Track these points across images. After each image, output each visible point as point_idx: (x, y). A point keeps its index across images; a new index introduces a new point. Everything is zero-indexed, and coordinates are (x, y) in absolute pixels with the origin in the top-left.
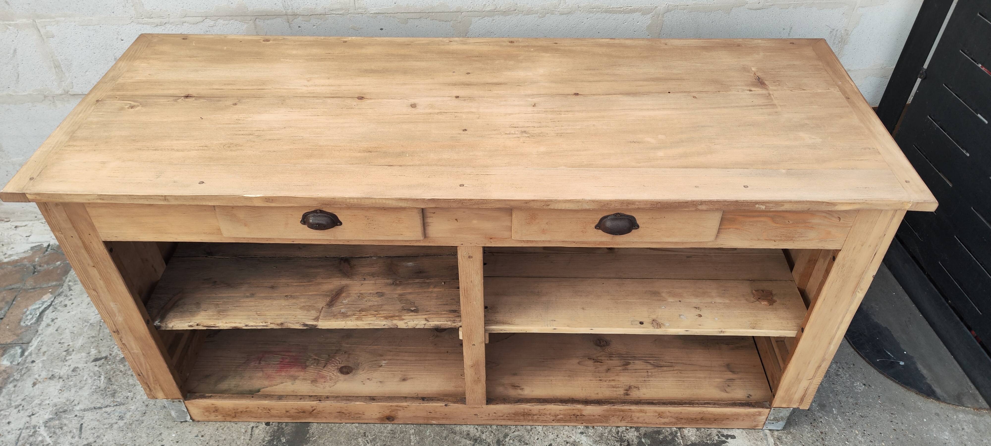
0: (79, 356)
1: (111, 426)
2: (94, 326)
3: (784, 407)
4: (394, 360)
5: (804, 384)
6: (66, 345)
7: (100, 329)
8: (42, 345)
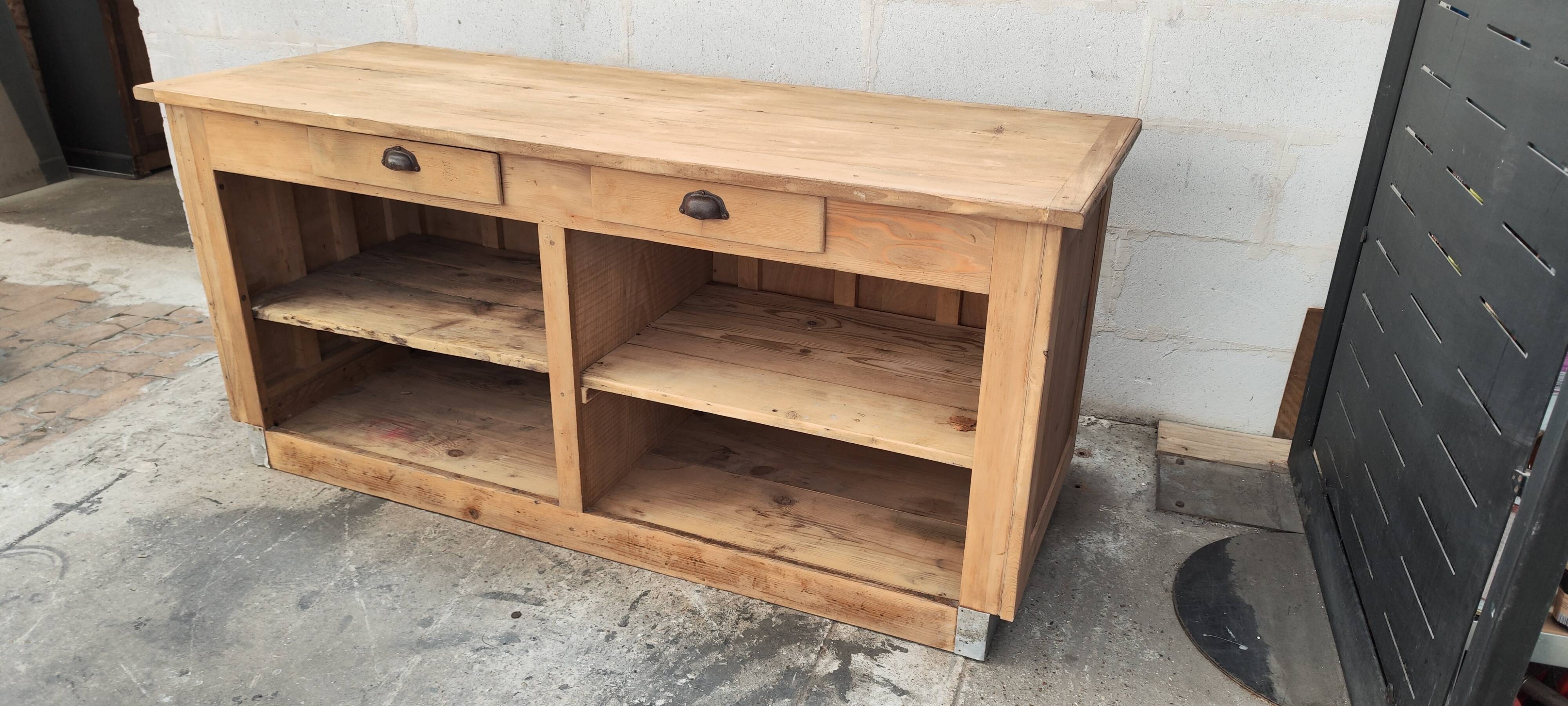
1: (191, 451)
3: (977, 609)
4: (517, 457)
5: (996, 562)
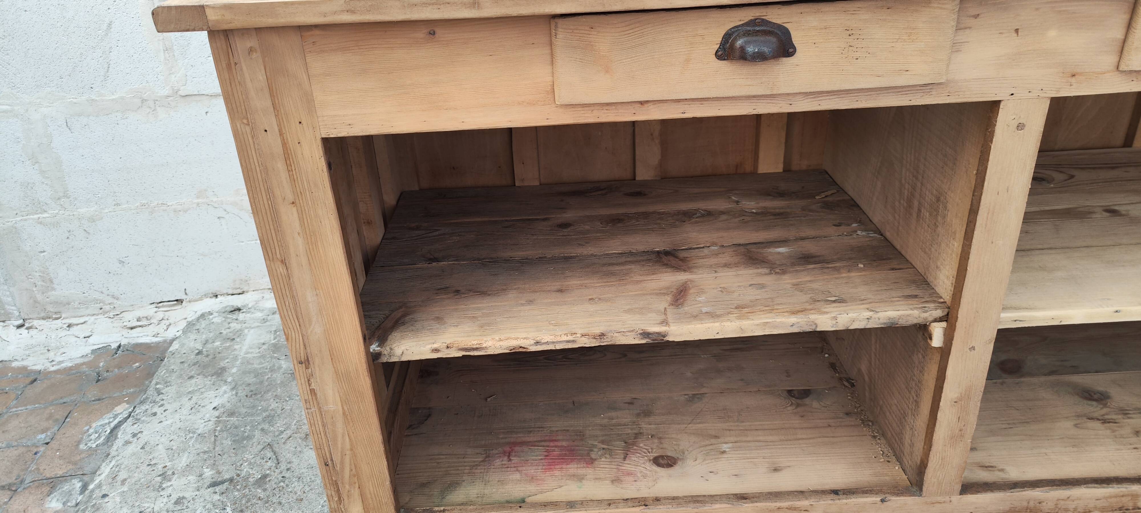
0: (184, 480)
2: (205, 437)
4: (742, 442)
6: (160, 467)
7: (215, 440)
8: (119, 471)
